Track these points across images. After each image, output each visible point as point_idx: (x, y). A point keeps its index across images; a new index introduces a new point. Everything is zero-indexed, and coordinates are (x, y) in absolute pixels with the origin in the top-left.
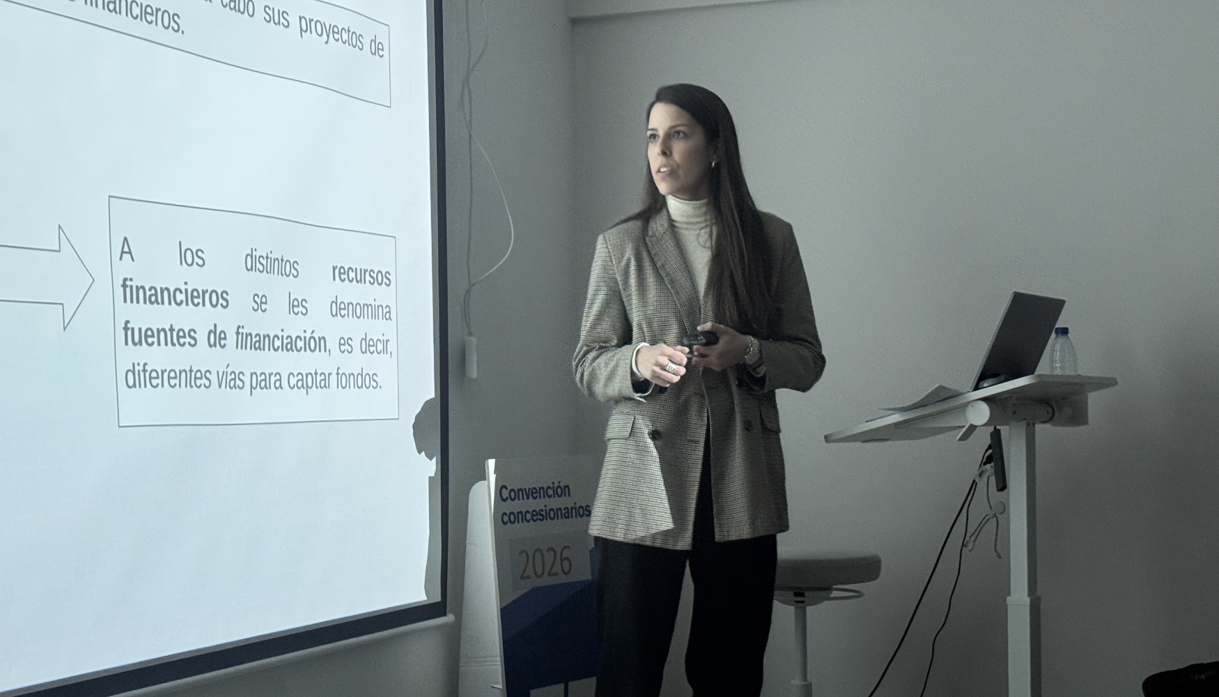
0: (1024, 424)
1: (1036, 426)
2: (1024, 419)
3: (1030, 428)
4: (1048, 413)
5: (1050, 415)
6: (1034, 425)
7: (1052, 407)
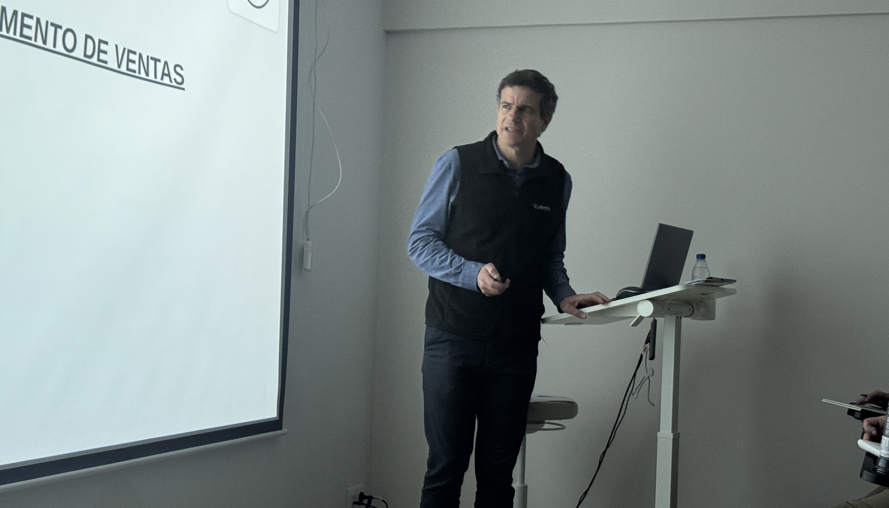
2: (675, 314)
4: (690, 310)
5: (691, 313)
6: (681, 318)
7: (693, 307)
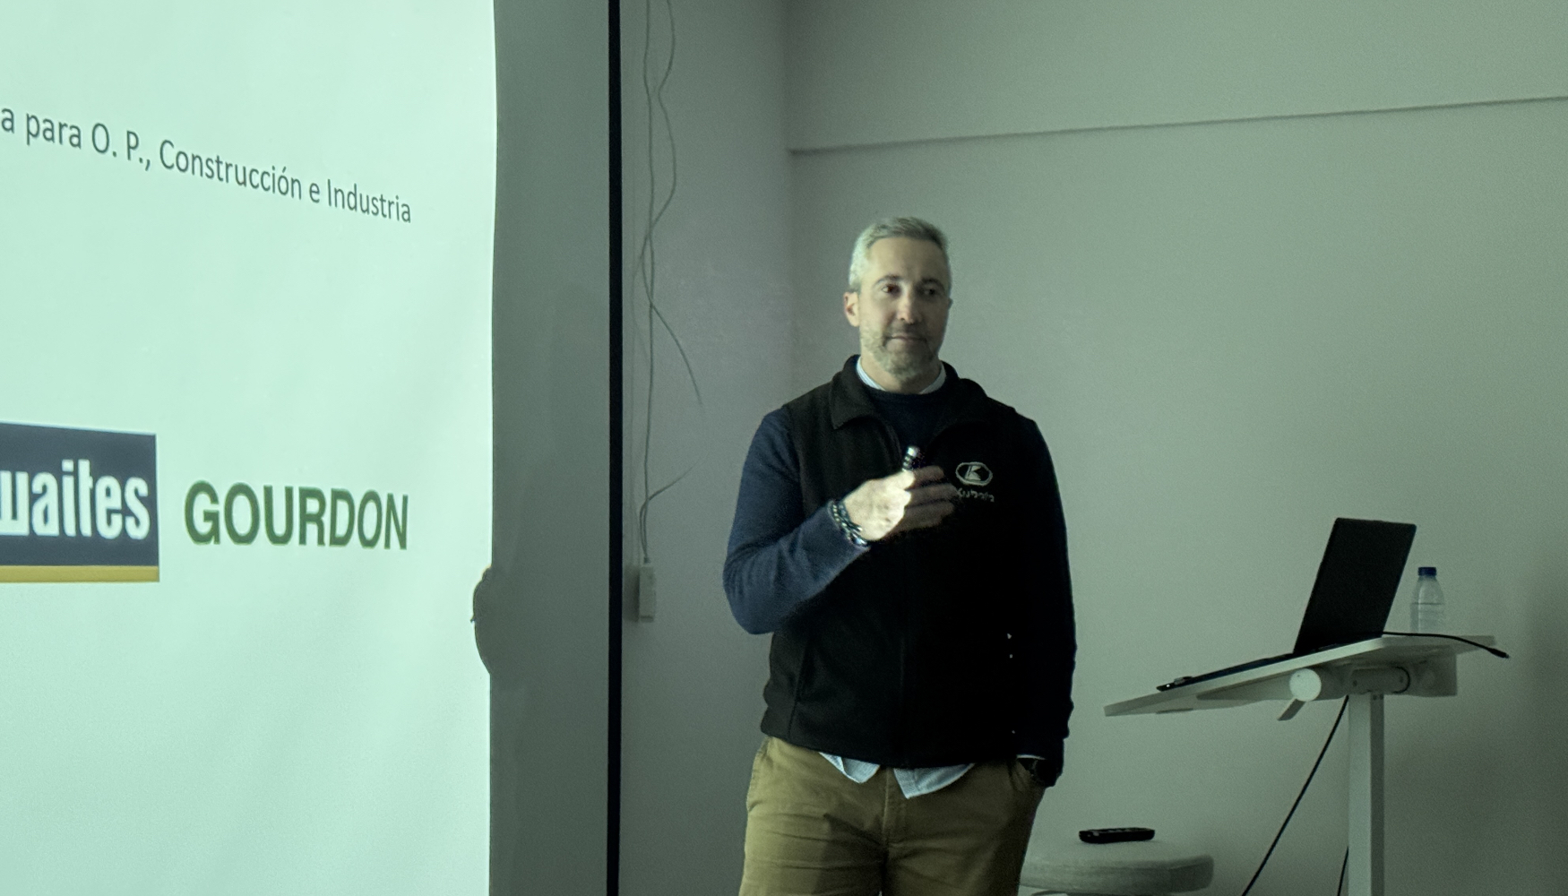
0: (1368, 696)
1: (1387, 698)
2: (1369, 691)
3: (1377, 700)
4: (1401, 681)
5: (1404, 685)
6: (1382, 697)
7: (1408, 674)
